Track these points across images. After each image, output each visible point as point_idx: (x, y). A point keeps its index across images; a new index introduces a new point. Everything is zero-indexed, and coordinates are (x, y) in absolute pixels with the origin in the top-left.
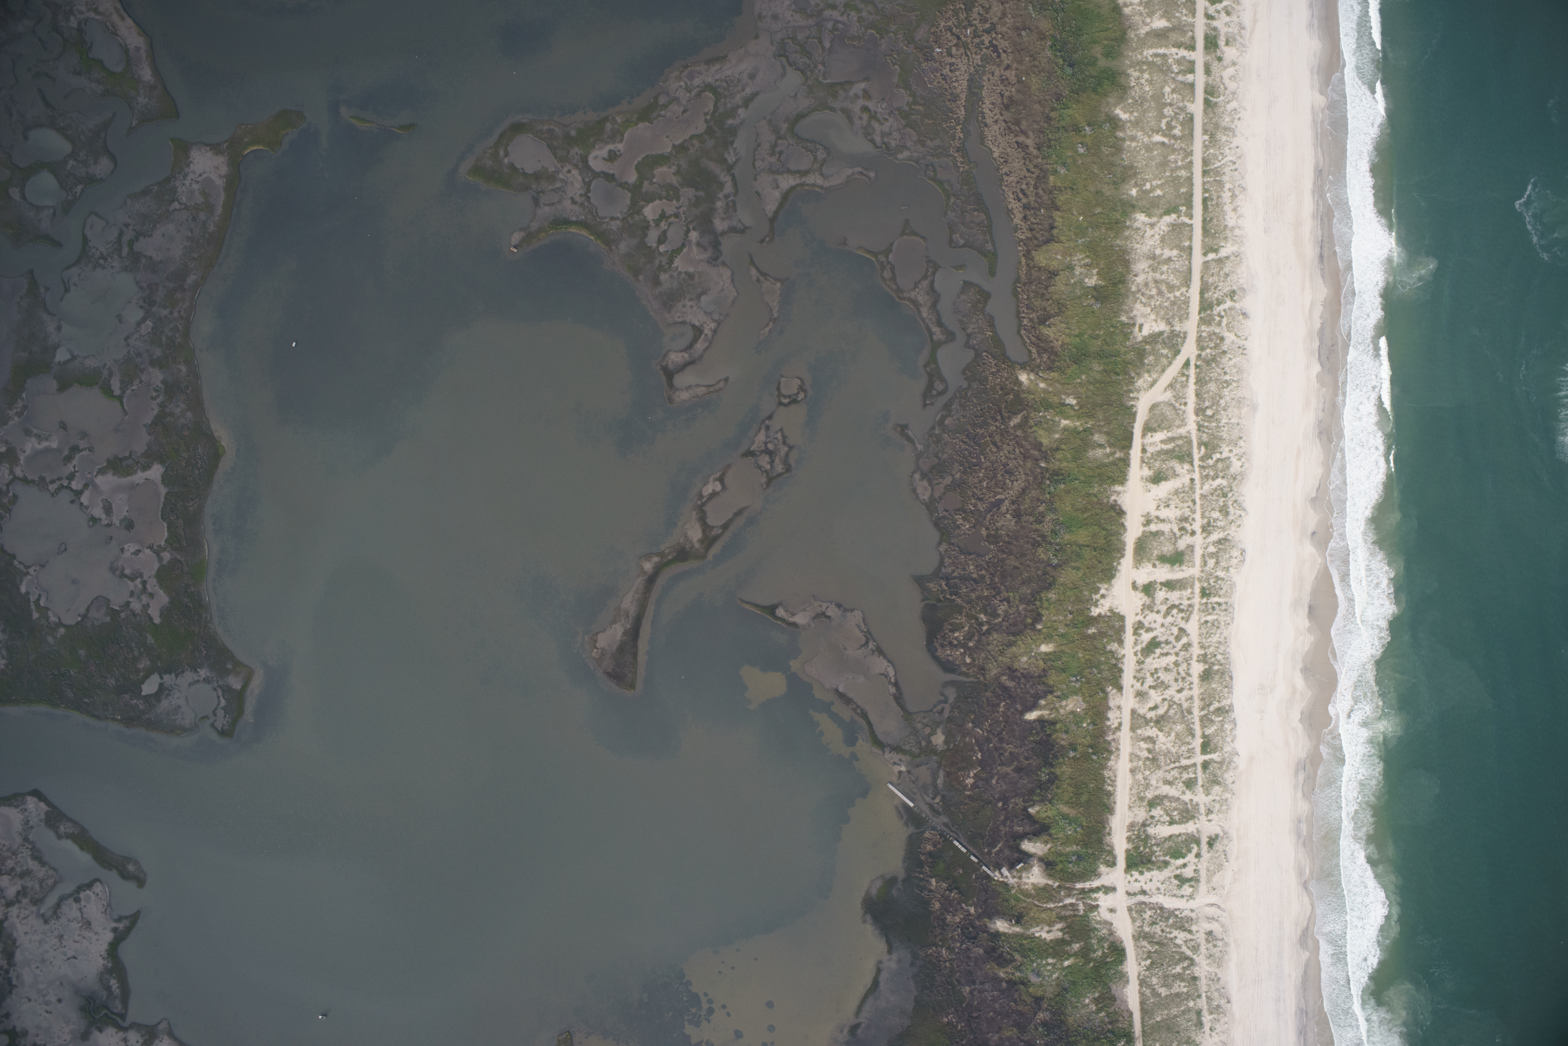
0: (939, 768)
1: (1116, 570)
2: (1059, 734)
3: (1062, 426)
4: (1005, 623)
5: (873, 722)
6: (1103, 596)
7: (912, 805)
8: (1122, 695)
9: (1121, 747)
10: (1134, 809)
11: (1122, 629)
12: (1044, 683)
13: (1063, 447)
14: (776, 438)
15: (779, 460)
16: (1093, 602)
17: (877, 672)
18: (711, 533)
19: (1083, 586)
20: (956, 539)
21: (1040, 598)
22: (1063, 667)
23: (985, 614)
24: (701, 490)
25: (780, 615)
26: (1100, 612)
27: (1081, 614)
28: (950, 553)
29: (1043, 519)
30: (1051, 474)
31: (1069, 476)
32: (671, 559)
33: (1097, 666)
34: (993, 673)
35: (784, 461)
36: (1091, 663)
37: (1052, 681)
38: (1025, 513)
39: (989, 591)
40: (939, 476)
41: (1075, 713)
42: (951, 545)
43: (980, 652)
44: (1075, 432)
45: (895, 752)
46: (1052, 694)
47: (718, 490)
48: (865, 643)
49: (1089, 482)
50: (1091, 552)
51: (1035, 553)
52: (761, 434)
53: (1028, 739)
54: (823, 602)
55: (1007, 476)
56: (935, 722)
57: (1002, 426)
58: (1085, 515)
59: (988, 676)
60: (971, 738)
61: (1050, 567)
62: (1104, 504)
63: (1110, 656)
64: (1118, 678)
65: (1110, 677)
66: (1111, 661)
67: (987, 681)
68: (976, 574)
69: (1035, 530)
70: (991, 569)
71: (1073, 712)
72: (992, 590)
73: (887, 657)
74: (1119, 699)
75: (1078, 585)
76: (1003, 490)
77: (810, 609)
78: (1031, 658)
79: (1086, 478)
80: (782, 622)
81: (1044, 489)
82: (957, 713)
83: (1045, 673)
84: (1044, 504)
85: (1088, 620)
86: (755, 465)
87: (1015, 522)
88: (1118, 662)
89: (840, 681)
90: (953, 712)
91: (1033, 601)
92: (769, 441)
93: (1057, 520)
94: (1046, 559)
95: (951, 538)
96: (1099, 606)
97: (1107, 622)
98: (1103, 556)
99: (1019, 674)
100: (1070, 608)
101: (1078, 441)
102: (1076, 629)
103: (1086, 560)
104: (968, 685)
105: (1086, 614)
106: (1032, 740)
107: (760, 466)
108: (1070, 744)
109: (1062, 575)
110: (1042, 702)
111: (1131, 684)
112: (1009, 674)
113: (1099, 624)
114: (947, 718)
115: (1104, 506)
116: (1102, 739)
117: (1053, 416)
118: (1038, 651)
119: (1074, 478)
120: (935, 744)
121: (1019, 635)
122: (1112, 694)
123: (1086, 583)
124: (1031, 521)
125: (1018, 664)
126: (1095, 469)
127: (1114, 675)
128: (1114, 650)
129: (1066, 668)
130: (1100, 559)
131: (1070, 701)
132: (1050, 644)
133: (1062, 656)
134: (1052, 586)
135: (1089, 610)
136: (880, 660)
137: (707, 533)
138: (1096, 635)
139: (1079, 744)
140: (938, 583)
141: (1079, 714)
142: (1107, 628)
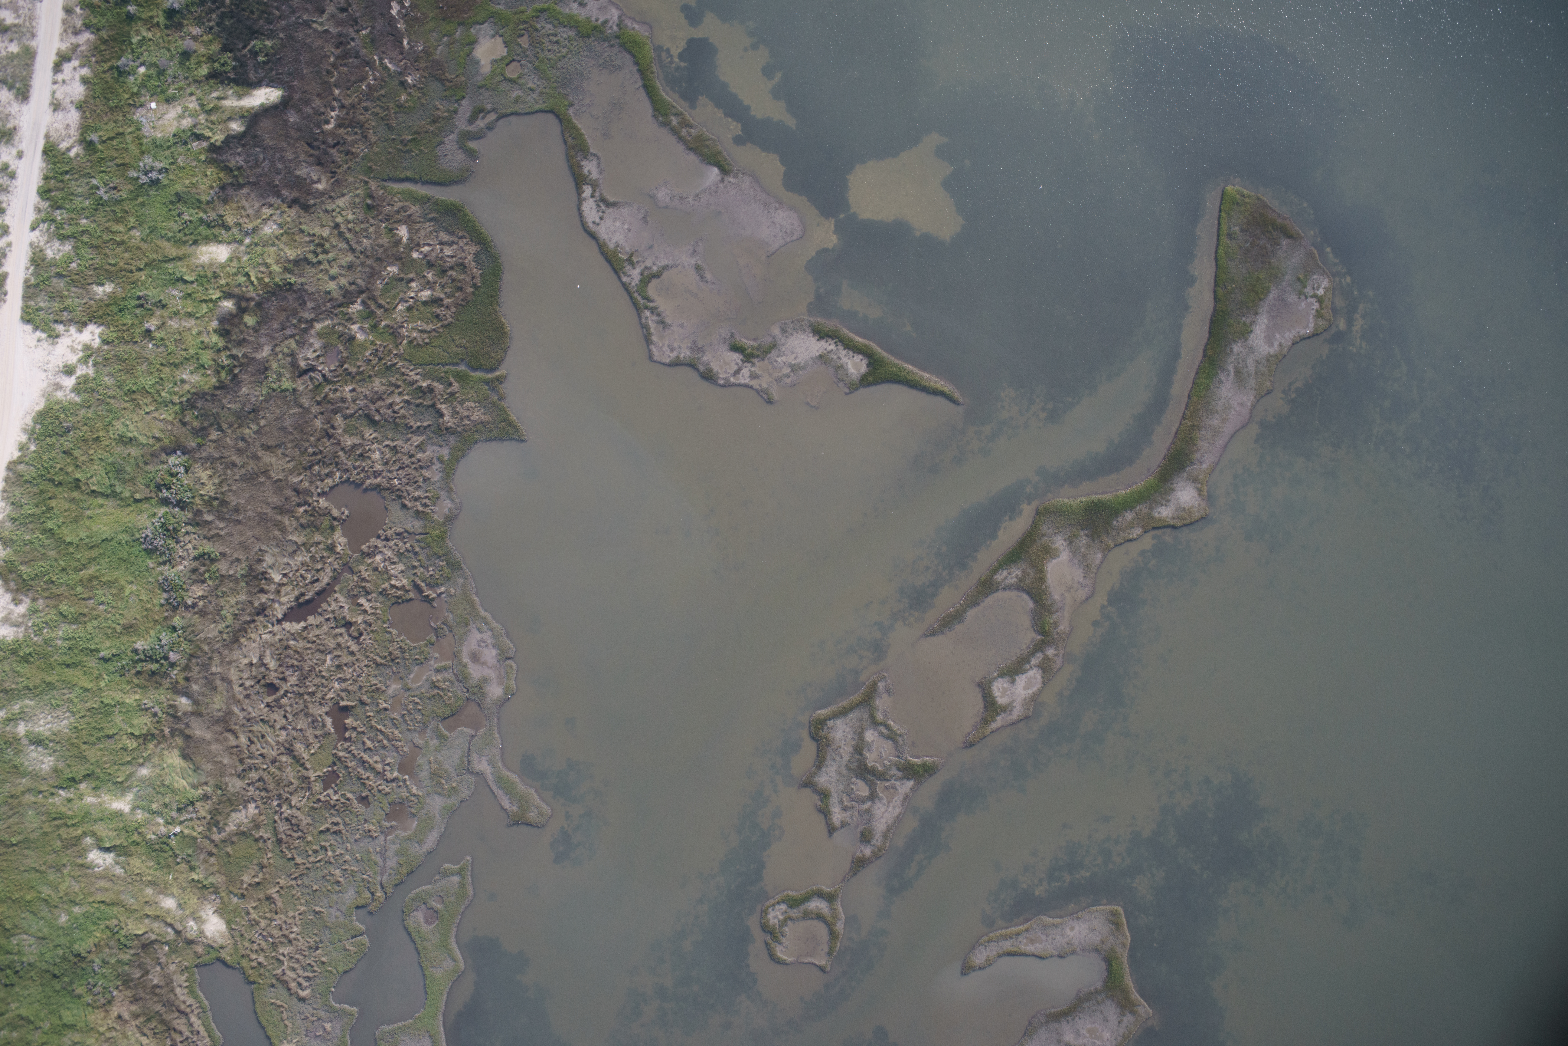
1: (31, 433)
2: (202, 50)
3: (130, 797)
4: (307, 315)
5: (642, 93)
6: (69, 371)
8: (47, 136)
9: (60, 14)
11: (31, 290)
12: (228, 169)
13: (131, 744)
14: (844, 809)
15: (841, 750)
16: (93, 358)
17: (625, 211)
18: (1024, 572)
19: (114, 397)
20: (408, 527)
21: (218, 372)
22: (178, 205)
23: (352, 338)
24: (1044, 683)
25: (858, 358)
26: (81, 331)
27: (124, 328)
28: (427, 492)
29: (195, 564)
30: (166, 675)
31: (123, 667)
32: (1126, 510)
33: (99, 204)
34: (347, 198)
35: (828, 745)
36: (112, 211)
37: (209, 173)
38: (236, 581)
39: (338, 394)
40: (439, 688)
41: (162, 97)
42: (423, 512)
43: (373, 248)
44: (98, 778)
45: (594, 23)
46: (212, 144)
47: (1000, 680)
48: (649, 282)
49: (76, 651)
50: (88, 479)
51: (221, 483)
52: (884, 821)
53: (278, 42)
54: (746, 386)
55: (273, 677)
56: (493, 89)
57: (275, 803)
58: (92, 570)
59: (358, 191)
60: (411, 48)
61: (189, 447)
62: (44, 594)
63: (66, 227)
64: (52, 175)
65: (71, 177)
66: (65, 216)
67: (361, 180)
68: (367, 436)
69: (215, 539)
70: (330, 448)
71: (168, 101)
72: (331, 395)
73: (599, 245)
74: (55, 125)
75: (126, 399)
76: (285, 643)
77: (781, 369)
78: (253, 229)
79: (81, 662)
80: (852, 341)
81: (185, 639)
82: (441, 107)
83: (224, 193)
84: (189, 602)
85: (109, 315)
86: (901, 742)
87: (264, 560)
88: (48, 213)
89: (716, 192)
90: (448, 111)
91: (235, 366)
92: (863, 803)
93: (161, 560)
94: (197, 468)
95: (420, 531)
96: (80, 347)
97: (65, 309)
98: (59, 466)
99: (285, 193)
100: (150, 346)
101: (92, 754)
102: (140, 294)
103: (101, 459)
104: (409, 174)
105: (112, 329)
106: (268, 39)
107: (892, 736)
108: (179, 26)
109: (161, 425)
110: (236, 127)
111: (23, 159)
112: (309, 194)
113: (85, 304)
114: (464, 98)
115: (44, 590)
116: (104, 34)
117: (147, 822)
118: (234, 246)
119: (110, 663)
120: (497, 37)
121: (276, 284)
122: (69, 137)
123: (108, 403)
124: (223, 561)
125: (285, 216)
126: (58, 681)
127: (62, 181)
128: (55, 240)
129: (172, 202)
130: (68, 460)
131: (171, 125)
132: (206, 261)
133: (180, 231)
134: (188, 399)
135: (105, 337)
136: (615, 238)
137: (1031, 571)
138: (95, 278)
139: (158, 24)
140: (462, 419)
141: (152, 96)
142: (66, 293)
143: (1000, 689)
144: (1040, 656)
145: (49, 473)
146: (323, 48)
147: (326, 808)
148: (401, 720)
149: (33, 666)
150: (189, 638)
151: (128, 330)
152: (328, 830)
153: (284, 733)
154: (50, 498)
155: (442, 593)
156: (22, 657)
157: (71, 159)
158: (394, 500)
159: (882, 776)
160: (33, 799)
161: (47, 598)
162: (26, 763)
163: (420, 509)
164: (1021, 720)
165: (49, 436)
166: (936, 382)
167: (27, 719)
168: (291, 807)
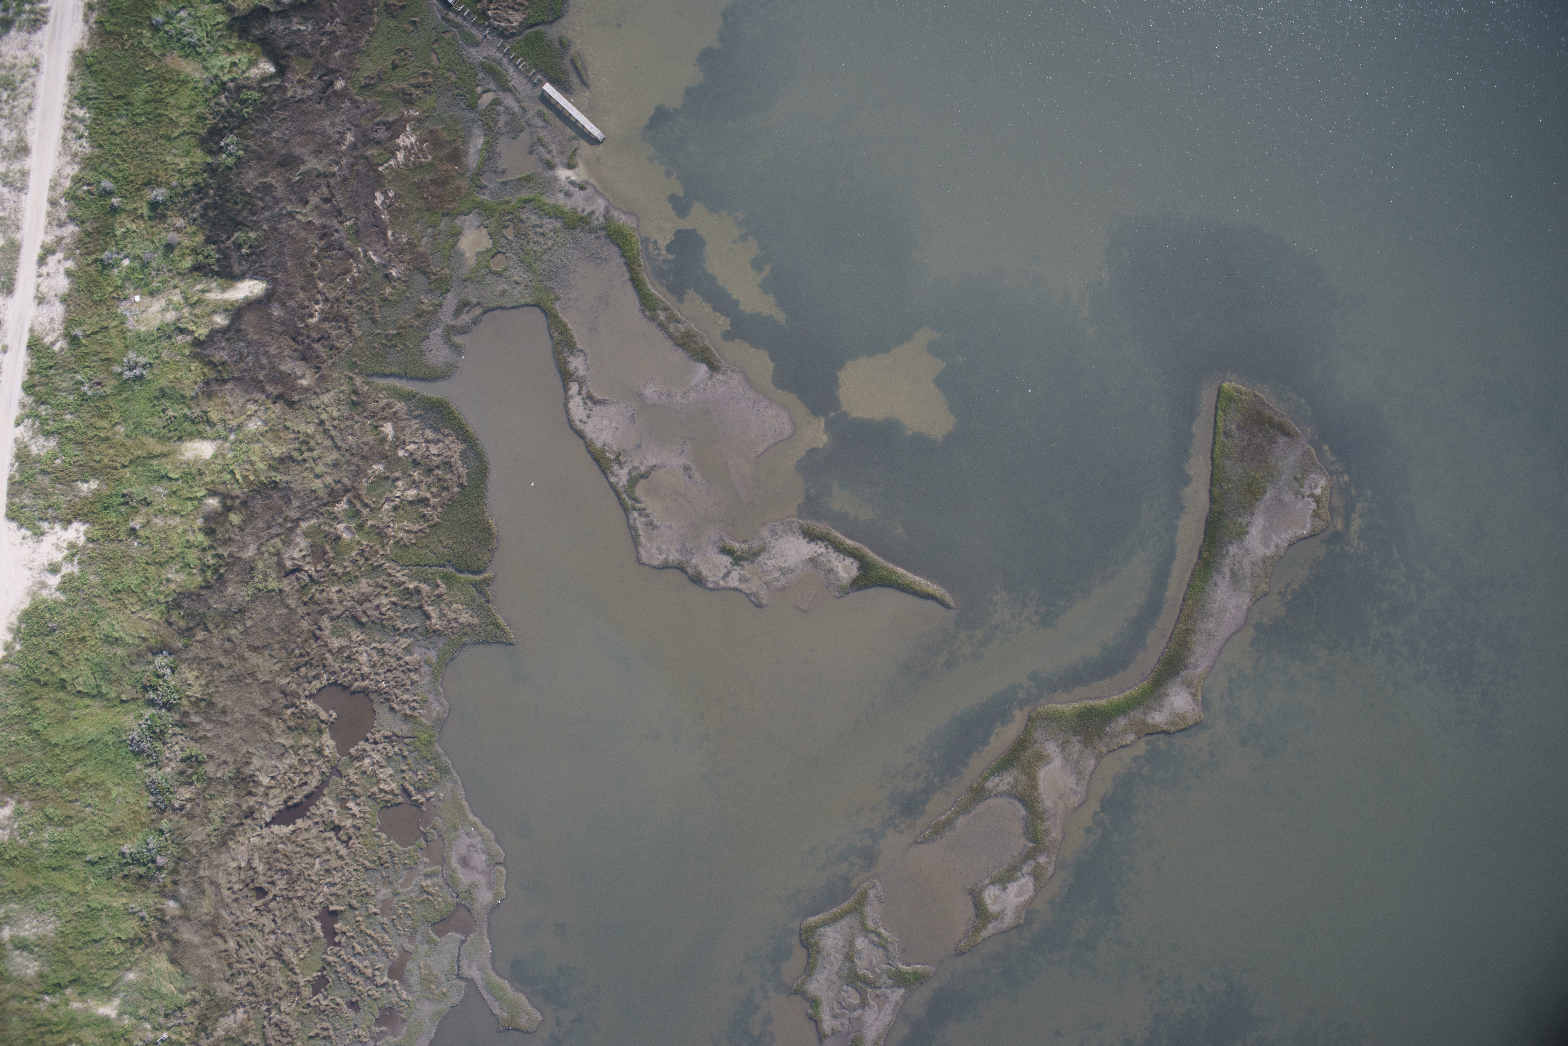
0: (479, 173)
1: (16, 632)
2: (186, 242)
3: (117, 1002)
4: (293, 514)
5: (629, 286)
6: (54, 569)
7: (548, 88)
8: (31, 330)
9: (45, 207)
10: (27, 61)
11: (15, 487)
12: (212, 364)
13: (118, 948)
14: (835, 1017)
15: (832, 958)
16: (78, 556)
17: (612, 409)
18: (1015, 779)
19: (99, 596)
20: (397, 730)
21: (204, 572)
22: (163, 401)
23: (338, 538)
24: (1035, 891)
25: (849, 561)
26: (66, 529)
27: (109, 526)
28: (415, 695)
29: (182, 766)
30: (153, 878)
31: (110, 870)
32: (1119, 716)
33: (83, 400)
34: (331, 393)
35: (819, 953)
36: (96, 406)
37: (193, 368)
38: (224, 783)
39: (325, 595)
40: (428, 893)
41: (146, 290)
42: (411, 715)
43: (358, 446)
44: (84, 983)
45: (580, 214)
46: (196, 338)
47: (992, 887)
48: (637, 482)
49: (62, 854)
50: (73, 679)
51: (208, 684)
52: (875, 1028)
53: (261, 234)
54: (735, 589)
55: (261, 881)
56: (478, 282)
57: (264, 1008)
58: (78, 772)
59: (343, 388)
60: (396, 239)
61: (175, 648)
62: (30, 797)
63: (51, 423)
64: (36, 369)
65: (56, 372)
66: (50, 411)
67: (346, 375)
68: (354, 638)
69: (202, 741)
70: (318, 649)
71: (152, 294)
72: (318, 596)
73: (586, 444)
74: (40, 319)
75: (112, 598)
76: (274, 846)
77: (771, 572)
78: (238, 426)
79: (67, 865)
80: (842, 544)
81: (173, 842)
82: (425, 301)
83: (208, 389)
84: (177, 805)
85: (94, 513)
86: (892, 949)
87: (251, 763)
88: (33, 408)
89: (705, 390)
90: (433, 305)
91: (221, 566)
92: (854, 1010)
93: (148, 762)
94: (184, 668)
95: (409, 734)
96: (65, 545)
97: (50, 506)
98: (44, 666)
99: (269, 388)
100: (136, 544)
101: (79, 959)
102: (125, 491)
103: (87, 660)
104: (394, 369)
105: (97, 527)
106: (252, 230)
107: (882, 945)
108: (163, 217)
109: (147, 625)
110: (220, 320)
111: (8, 353)
112: (294, 390)
113: (70, 501)
114: (449, 291)
115: (30, 792)
116: (89, 226)
117: (135, 1028)
118: (219, 442)
119: (97, 866)
120: (482, 228)
121: (261, 483)
122: (54, 331)
123: (93, 603)
124: (211, 763)
125: (269, 412)
126: (44, 885)
127: (46, 376)
128: (40, 436)
129: (156, 398)
130: (54, 660)
131: (155, 318)
132: (191, 458)
133: (164, 427)
134: (174, 599)
135: (90, 535)
136: (603, 437)
137: (1024, 779)
138: (80, 475)
139: (142, 216)
140: (449, 621)
141: (136, 289)
142: (51, 490)
143: (990, 895)
144: (1031, 863)
145: (34, 673)
146: (306, 240)
147: (315, 1013)
148: (390, 924)
149: (18, 869)
150: (177, 840)
151: (113, 528)
152: (317, 1035)
153: (273, 937)
154: (36, 699)
155: (430, 798)
156: (7, 860)
157: (55, 353)
158: (381, 703)
159: (872, 984)
160: (17, 1005)
161: (32, 800)
162: (11, 969)
163: (408, 712)
164: (1013, 928)
165: (34, 635)
166: (927, 586)
167: (12, 923)
168: (280, 1012)
